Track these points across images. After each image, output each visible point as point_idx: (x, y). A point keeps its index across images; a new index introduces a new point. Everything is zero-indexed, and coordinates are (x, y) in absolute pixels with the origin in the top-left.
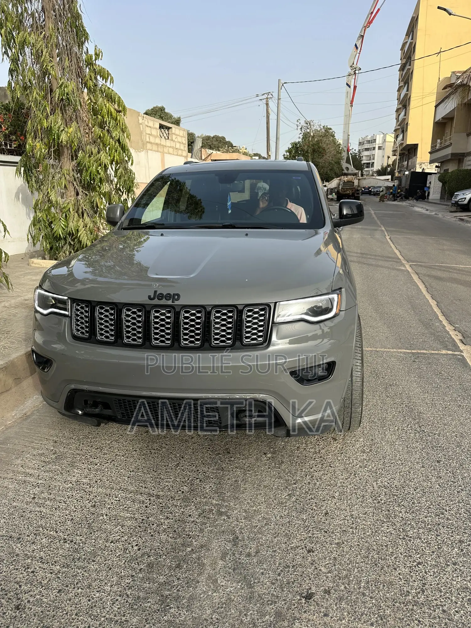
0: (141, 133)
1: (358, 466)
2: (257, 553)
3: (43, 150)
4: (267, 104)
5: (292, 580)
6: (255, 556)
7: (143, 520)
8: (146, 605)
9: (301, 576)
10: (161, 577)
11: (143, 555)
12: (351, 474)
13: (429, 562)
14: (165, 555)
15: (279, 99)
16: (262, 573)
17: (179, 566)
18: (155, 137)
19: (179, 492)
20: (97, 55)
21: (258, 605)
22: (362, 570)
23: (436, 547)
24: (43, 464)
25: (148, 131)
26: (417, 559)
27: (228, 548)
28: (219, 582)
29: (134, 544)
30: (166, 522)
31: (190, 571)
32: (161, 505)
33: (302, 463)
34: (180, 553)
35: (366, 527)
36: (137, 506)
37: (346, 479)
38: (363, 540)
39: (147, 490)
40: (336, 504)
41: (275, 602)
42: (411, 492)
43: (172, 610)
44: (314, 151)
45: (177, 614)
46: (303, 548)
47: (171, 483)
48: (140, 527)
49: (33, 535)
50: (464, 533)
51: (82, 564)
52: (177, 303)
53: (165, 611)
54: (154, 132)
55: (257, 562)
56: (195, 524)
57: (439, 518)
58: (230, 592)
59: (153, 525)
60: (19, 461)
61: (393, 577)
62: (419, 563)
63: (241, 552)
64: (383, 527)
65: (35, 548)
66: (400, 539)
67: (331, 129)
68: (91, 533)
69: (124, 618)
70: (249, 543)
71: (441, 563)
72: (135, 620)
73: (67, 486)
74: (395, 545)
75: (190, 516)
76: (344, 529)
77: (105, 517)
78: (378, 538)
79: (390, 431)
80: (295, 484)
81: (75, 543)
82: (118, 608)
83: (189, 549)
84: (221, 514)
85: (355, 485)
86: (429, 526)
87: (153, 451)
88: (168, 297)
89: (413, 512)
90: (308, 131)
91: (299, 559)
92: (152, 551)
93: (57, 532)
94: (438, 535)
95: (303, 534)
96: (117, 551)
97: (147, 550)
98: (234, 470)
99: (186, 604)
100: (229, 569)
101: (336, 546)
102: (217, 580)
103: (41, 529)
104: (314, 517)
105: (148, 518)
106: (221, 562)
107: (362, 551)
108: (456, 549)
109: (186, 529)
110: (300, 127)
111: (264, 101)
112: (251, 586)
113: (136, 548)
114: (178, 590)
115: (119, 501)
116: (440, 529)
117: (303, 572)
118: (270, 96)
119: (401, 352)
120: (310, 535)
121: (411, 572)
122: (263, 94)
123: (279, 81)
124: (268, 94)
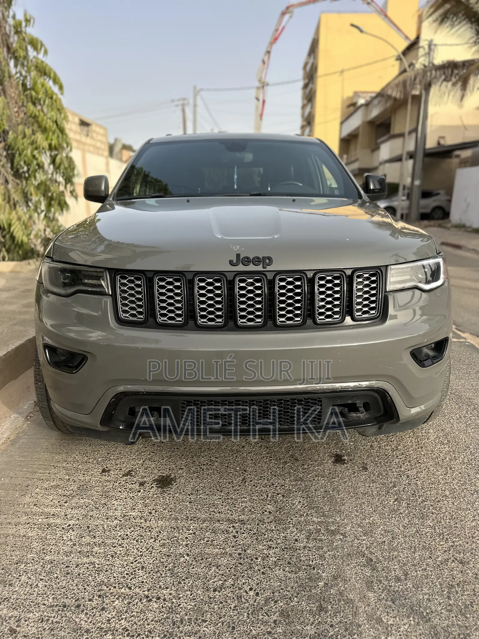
2: (406, 575)
4: (183, 111)
6: (406, 579)
7: (240, 554)
10: (308, 628)
11: (267, 601)
14: (296, 597)
15: (195, 106)
16: (429, 600)
17: (321, 609)
18: (75, 133)
19: (265, 513)
20: (27, 21)
27: (368, 575)
30: (271, 552)
31: (340, 612)
32: (252, 532)
34: (313, 591)
36: (222, 537)
39: (223, 516)
40: (453, 503)
47: (250, 503)
48: (240, 564)
49: (96, 598)
51: (190, 628)
52: (269, 268)
54: (74, 127)
55: (414, 587)
59: (257, 559)
60: (27, 499)
65: (110, 616)
68: (180, 583)
70: (388, 564)
75: (296, 540)
77: (186, 557)
80: (394, 486)
81: (165, 600)
83: (321, 584)
87: (205, 467)
88: (257, 261)
91: (458, 575)
92: (276, 594)
93: (130, 588)
96: (229, 601)
97: (268, 593)
100: (386, 601)
102: (380, 618)
103: (104, 588)
104: (441, 522)
105: (245, 551)
111: (180, 107)
112: (426, 619)
113: (252, 593)
115: (194, 533)
118: (186, 102)
122: (179, 100)
123: (195, 88)
124: (184, 99)
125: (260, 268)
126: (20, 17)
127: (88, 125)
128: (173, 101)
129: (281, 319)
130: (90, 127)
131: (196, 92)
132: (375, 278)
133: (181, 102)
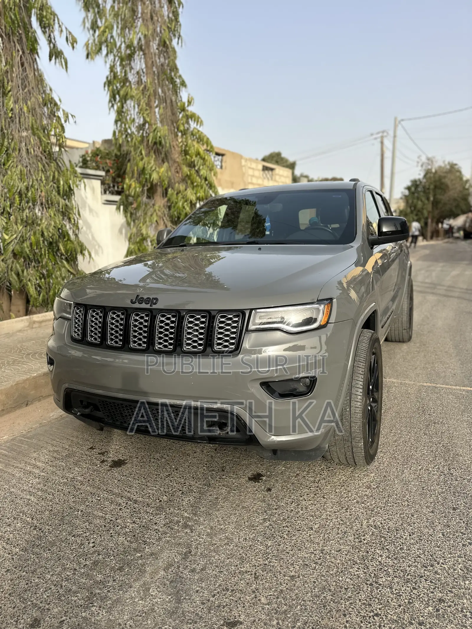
0: (244, 174)
1: (355, 501)
2: (202, 570)
3: (138, 189)
4: (382, 143)
5: (225, 604)
6: (198, 573)
7: (111, 520)
8: (73, 598)
9: (236, 601)
10: (100, 576)
11: (95, 552)
12: (343, 508)
13: (390, 616)
14: (114, 556)
15: (395, 136)
16: (197, 591)
17: (121, 569)
18: (258, 178)
19: (157, 501)
20: (189, 103)
21: (177, 621)
22: (305, 609)
23: (406, 601)
24: (53, 459)
25: (250, 172)
26: (376, 610)
27: (176, 560)
28: (151, 591)
29: (92, 541)
30: (131, 526)
31: (129, 575)
32: (135, 510)
33: (294, 490)
34: (128, 557)
35: (333, 565)
36: (113, 507)
37: (335, 512)
38: (323, 578)
39: (129, 494)
40: (310, 535)
41: (196, 622)
42: (404, 537)
43: (93, 609)
44: (436, 187)
45: (96, 613)
46: (251, 574)
47: (154, 492)
48: (105, 526)
49: (12, 518)
50: (449, 591)
51: (38, 551)
53: (87, 608)
54: (257, 173)
55: (197, 580)
56: (157, 533)
57: (425, 570)
58: (157, 603)
59: (118, 526)
60: (35, 455)
61: (338, 624)
62: (377, 615)
63: (187, 567)
64: (352, 568)
65: (9, 530)
66: (367, 584)
67: (456, 165)
68: (60, 525)
69: (47, 607)
70: (199, 559)
71: (404, 619)
72: (56, 610)
73: (62, 481)
74: (358, 589)
75: (156, 524)
76: (307, 563)
77: (79, 513)
78: (341, 579)
79: (410, 469)
80: (276, 509)
81: (42, 532)
82: (48, 596)
83: (139, 555)
84: (186, 526)
85: (342, 520)
86: (409, 577)
87: (152, 460)
88: (148, 301)
89: (396, 559)
90: (430, 167)
91: (242, 585)
92: (104, 550)
93: (32, 519)
94: (414, 588)
95: (259, 560)
96: (74, 545)
97: (100, 549)
98: (220, 488)
99: (109, 606)
100: (168, 580)
101: (289, 578)
102: (149, 589)
103: (21, 515)
104: (279, 545)
105: (117, 519)
106: (162, 573)
107: (315, 589)
108: (430, 608)
109: (146, 536)
110: (420, 164)
111: (379, 140)
112: (179, 601)
113: (91, 545)
114: (109, 591)
115: (99, 500)
116: (421, 582)
117: (240, 598)
118: (385, 134)
119: (464, 390)
120: (267, 562)
121: (362, 622)
122: (378, 133)
123: (396, 119)
124: (383, 132)
125: (148, 306)
126: (185, 99)
127: (272, 169)
128: (372, 135)
129: (159, 346)
130: (274, 171)
131: (396, 123)
132: (237, 319)
133: (380, 135)
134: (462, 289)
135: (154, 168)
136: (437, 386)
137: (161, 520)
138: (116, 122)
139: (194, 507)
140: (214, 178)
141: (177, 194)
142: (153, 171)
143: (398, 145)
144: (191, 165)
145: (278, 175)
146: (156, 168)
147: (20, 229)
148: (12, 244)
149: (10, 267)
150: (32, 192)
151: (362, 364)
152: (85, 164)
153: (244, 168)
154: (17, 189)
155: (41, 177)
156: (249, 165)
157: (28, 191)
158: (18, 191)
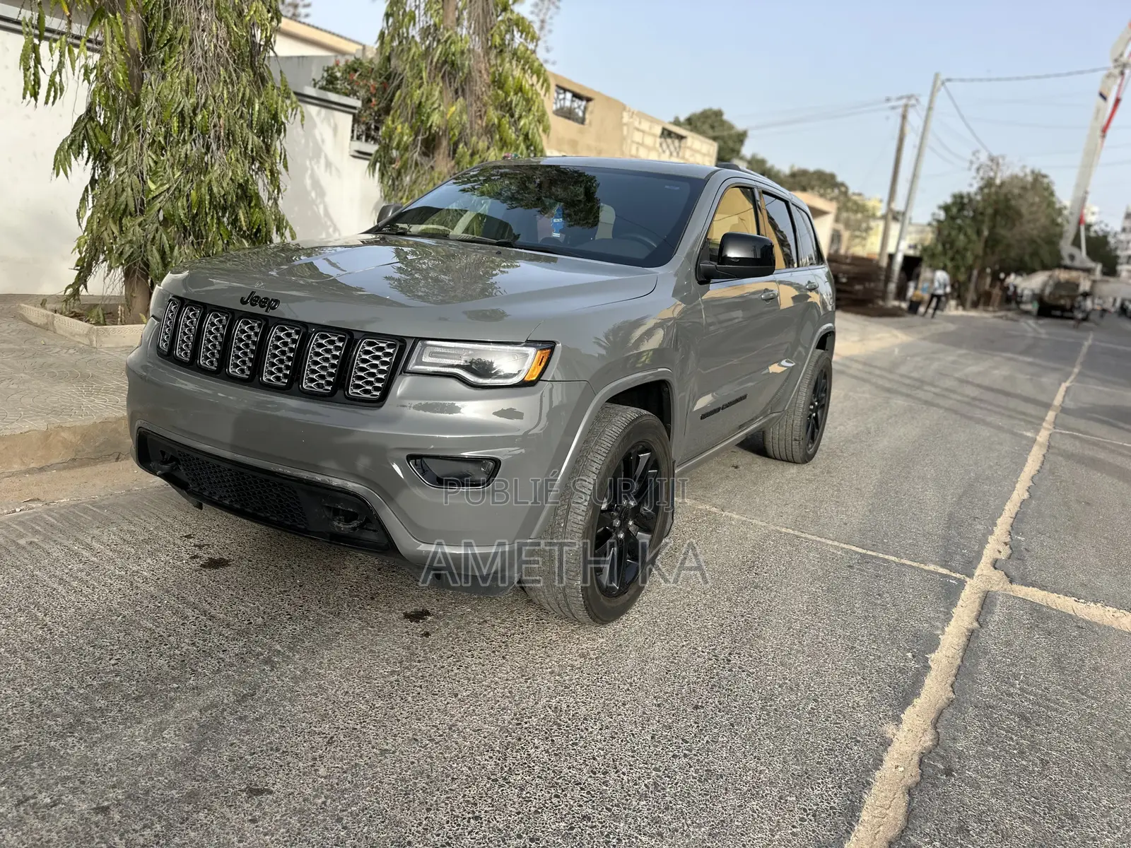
0: (623, 139)
1: (549, 670)
2: (257, 719)
3: (405, 138)
4: (904, 117)
5: (262, 767)
6: (249, 722)
7: (161, 636)
8: (48, 722)
9: (281, 766)
10: (103, 702)
11: (111, 672)
12: (523, 676)
13: (495, 822)
14: (138, 682)
15: (930, 108)
17: (138, 698)
18: (649, 149)
21: (180, 775)
22: (376, 792)
23: (532, 809)
24: (120, 541)
25: (638, 137)
26: (480, 812)
27: (225, 701)
28: (165, 732)
29: (118, 656)
31: (146, 708)
32: (204, 628)
33: (464, 640)
34: (158, 686)
35: (456, 747)
37: (507, 680)
38: (429, 760)
39: (207, 607)
40: (448, 703)
41: (206, 781)
42: (590, 730)
43: (69, 740)
44: (996, 212)
45: (70, 745)
46: (326, 737)
47: (248, 610)
49: (16, 609)
50: (607, 809)
53: (63, 736)
54: (649, 141)
55: (241, 730)
56: (219, 662)
57: (591, 777)
58: (165, 748)
61: (411, 818)
62: (476, 818)
63: (236, 712)
64: (481, 754)
66: (489, 778)
67: (1045, 176)
69: (7, 726)
70: (261, 705)
71: (512, 830)
72: (17, 732)
73: (117, 572)
74: (472, 781)
75: (225, 651)
76: (417, 738)
77: (120, 618)
78: (455, 765)
79: (668, 643)
80: (419, 661)
81: (51, 633)
82: (14, 714)
83: (175, 685)
84: (268, 661)
85: (510, 692)
86: (560, 781)
88: (264, 303)
89: (556, 755)
90: (992, 174)
91: (302, 749)
94: (557, 796)
95: (350, 721)
96: (88, 657)
97: (124, 668)
98: (353, 620)
99: (94, 740)
100: (198, 724)
101: (378, 752)
102: (165, 729)
104: (392, 708)
106: (196, 713)
107: (406, 771)
108: (563, 824)
109: (201, 664)
110: (975, 166)
111: (900, 111)
112: (198, 751)
113: (113, 662)
114: (104, 723)
116: (572, 790)
117: (289, 764)
118: (913, 102)
119: (842, 548)
120: (358, 727)
121: (448, 822)
122: (900, 98)
123: (937, 75)
124: (909, 97)
127: (681, 138)
128: (888, 100)
129: (268, 377)
130: (684, 141)
131: (937, 84)
132: (391, 351)
133: (903, 102)
134: (968, 396)
135: (436, 106)
136: (803, 535)
137: (236, 647)
138: (388, 15)
139: (296, 639)
140: (544, 137)
141: (472, 155)
142: (435, 109)
143: (933, 124)
144: (507, 108)
145: (690, 148)
146: (440, 105)
147: (176, 177)
148: (159, 200)
149: (150, 236)
150: (203, 117)
151: (599, 457)
152: (330, 82)
153: (625, 128)
154: (178, 107)
155: (222, 93)
156: (636, 124)
157: (195, 114)
158: (179, 110)
